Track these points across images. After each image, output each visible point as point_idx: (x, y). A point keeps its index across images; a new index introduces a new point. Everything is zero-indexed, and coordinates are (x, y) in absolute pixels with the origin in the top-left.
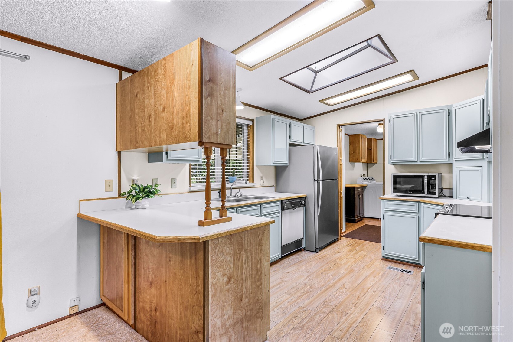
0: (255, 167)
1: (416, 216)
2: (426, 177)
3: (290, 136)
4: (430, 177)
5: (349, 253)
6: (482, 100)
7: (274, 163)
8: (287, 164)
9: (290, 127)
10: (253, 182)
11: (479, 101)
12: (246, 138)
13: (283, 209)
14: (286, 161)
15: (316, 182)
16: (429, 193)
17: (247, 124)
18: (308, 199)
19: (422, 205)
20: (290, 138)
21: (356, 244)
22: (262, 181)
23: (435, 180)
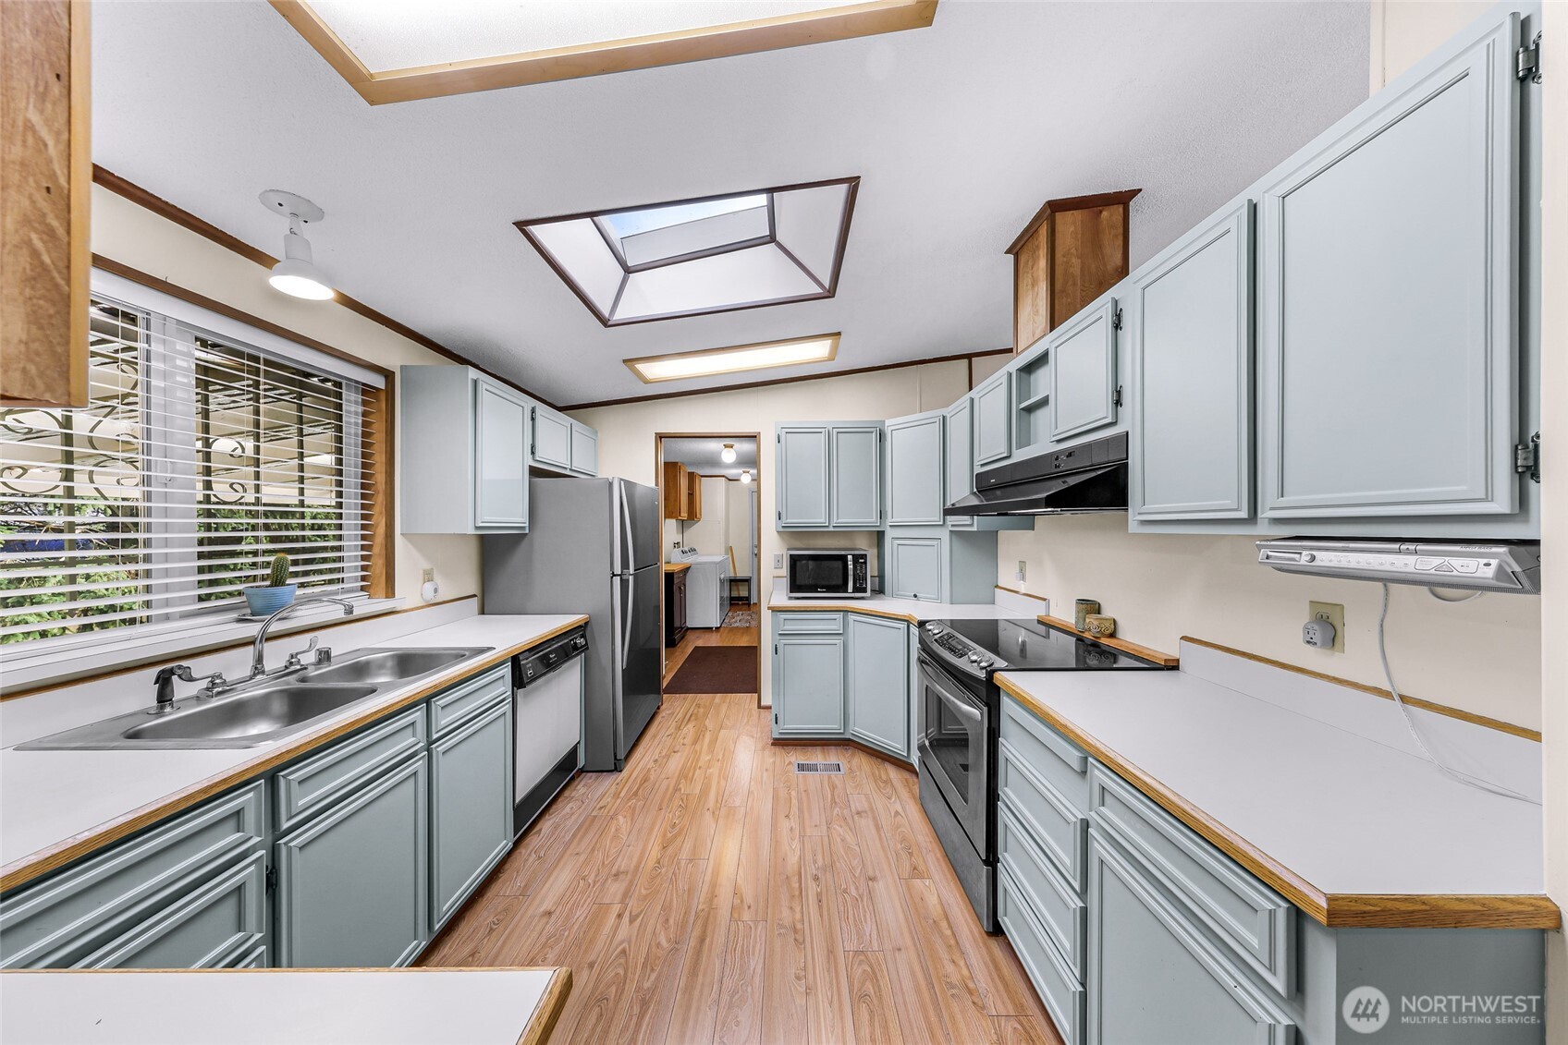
0: (399, 540)
1: (838, 641)
2: (850, 557)
3: (533, 447)
4: (856, 558)
5: (698, 747)
6: (941, 418)
7: (477, 528)
8: (523, 528)
9: (533, 419)
10: (390, 592)
11: (937, 420)
12: (353, 431)
13: (519, 681)
14: (523, 520)
15: (617, 580)
16: (856, 590)
17: (357, 382)
18: (592, 628)
19: (852, 617)
20: (533, 453)
21: (701, 710)
22: (429, 587)
23: (865, 563)
